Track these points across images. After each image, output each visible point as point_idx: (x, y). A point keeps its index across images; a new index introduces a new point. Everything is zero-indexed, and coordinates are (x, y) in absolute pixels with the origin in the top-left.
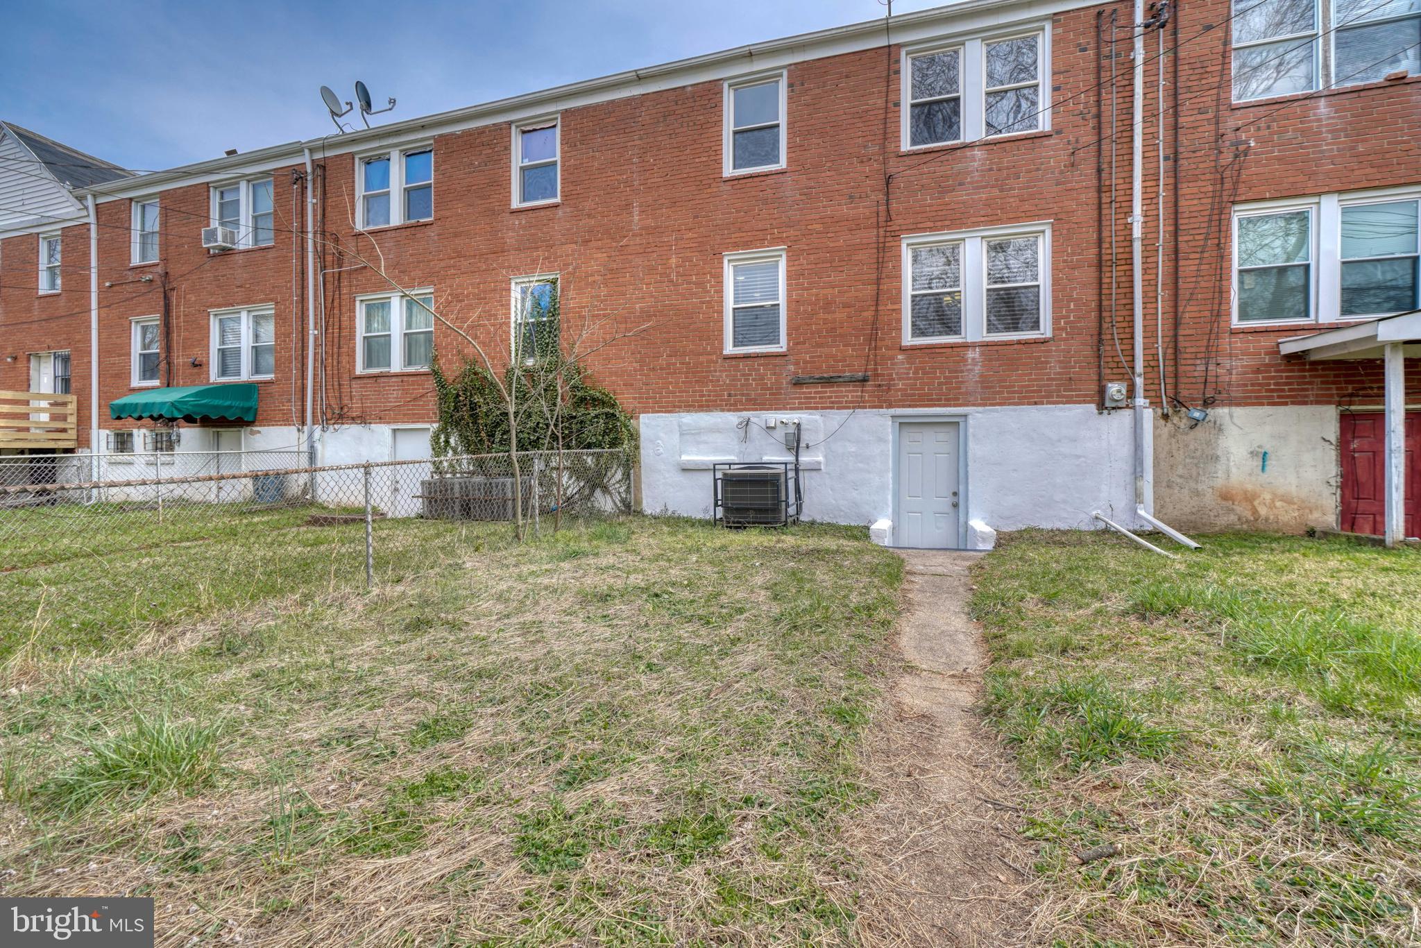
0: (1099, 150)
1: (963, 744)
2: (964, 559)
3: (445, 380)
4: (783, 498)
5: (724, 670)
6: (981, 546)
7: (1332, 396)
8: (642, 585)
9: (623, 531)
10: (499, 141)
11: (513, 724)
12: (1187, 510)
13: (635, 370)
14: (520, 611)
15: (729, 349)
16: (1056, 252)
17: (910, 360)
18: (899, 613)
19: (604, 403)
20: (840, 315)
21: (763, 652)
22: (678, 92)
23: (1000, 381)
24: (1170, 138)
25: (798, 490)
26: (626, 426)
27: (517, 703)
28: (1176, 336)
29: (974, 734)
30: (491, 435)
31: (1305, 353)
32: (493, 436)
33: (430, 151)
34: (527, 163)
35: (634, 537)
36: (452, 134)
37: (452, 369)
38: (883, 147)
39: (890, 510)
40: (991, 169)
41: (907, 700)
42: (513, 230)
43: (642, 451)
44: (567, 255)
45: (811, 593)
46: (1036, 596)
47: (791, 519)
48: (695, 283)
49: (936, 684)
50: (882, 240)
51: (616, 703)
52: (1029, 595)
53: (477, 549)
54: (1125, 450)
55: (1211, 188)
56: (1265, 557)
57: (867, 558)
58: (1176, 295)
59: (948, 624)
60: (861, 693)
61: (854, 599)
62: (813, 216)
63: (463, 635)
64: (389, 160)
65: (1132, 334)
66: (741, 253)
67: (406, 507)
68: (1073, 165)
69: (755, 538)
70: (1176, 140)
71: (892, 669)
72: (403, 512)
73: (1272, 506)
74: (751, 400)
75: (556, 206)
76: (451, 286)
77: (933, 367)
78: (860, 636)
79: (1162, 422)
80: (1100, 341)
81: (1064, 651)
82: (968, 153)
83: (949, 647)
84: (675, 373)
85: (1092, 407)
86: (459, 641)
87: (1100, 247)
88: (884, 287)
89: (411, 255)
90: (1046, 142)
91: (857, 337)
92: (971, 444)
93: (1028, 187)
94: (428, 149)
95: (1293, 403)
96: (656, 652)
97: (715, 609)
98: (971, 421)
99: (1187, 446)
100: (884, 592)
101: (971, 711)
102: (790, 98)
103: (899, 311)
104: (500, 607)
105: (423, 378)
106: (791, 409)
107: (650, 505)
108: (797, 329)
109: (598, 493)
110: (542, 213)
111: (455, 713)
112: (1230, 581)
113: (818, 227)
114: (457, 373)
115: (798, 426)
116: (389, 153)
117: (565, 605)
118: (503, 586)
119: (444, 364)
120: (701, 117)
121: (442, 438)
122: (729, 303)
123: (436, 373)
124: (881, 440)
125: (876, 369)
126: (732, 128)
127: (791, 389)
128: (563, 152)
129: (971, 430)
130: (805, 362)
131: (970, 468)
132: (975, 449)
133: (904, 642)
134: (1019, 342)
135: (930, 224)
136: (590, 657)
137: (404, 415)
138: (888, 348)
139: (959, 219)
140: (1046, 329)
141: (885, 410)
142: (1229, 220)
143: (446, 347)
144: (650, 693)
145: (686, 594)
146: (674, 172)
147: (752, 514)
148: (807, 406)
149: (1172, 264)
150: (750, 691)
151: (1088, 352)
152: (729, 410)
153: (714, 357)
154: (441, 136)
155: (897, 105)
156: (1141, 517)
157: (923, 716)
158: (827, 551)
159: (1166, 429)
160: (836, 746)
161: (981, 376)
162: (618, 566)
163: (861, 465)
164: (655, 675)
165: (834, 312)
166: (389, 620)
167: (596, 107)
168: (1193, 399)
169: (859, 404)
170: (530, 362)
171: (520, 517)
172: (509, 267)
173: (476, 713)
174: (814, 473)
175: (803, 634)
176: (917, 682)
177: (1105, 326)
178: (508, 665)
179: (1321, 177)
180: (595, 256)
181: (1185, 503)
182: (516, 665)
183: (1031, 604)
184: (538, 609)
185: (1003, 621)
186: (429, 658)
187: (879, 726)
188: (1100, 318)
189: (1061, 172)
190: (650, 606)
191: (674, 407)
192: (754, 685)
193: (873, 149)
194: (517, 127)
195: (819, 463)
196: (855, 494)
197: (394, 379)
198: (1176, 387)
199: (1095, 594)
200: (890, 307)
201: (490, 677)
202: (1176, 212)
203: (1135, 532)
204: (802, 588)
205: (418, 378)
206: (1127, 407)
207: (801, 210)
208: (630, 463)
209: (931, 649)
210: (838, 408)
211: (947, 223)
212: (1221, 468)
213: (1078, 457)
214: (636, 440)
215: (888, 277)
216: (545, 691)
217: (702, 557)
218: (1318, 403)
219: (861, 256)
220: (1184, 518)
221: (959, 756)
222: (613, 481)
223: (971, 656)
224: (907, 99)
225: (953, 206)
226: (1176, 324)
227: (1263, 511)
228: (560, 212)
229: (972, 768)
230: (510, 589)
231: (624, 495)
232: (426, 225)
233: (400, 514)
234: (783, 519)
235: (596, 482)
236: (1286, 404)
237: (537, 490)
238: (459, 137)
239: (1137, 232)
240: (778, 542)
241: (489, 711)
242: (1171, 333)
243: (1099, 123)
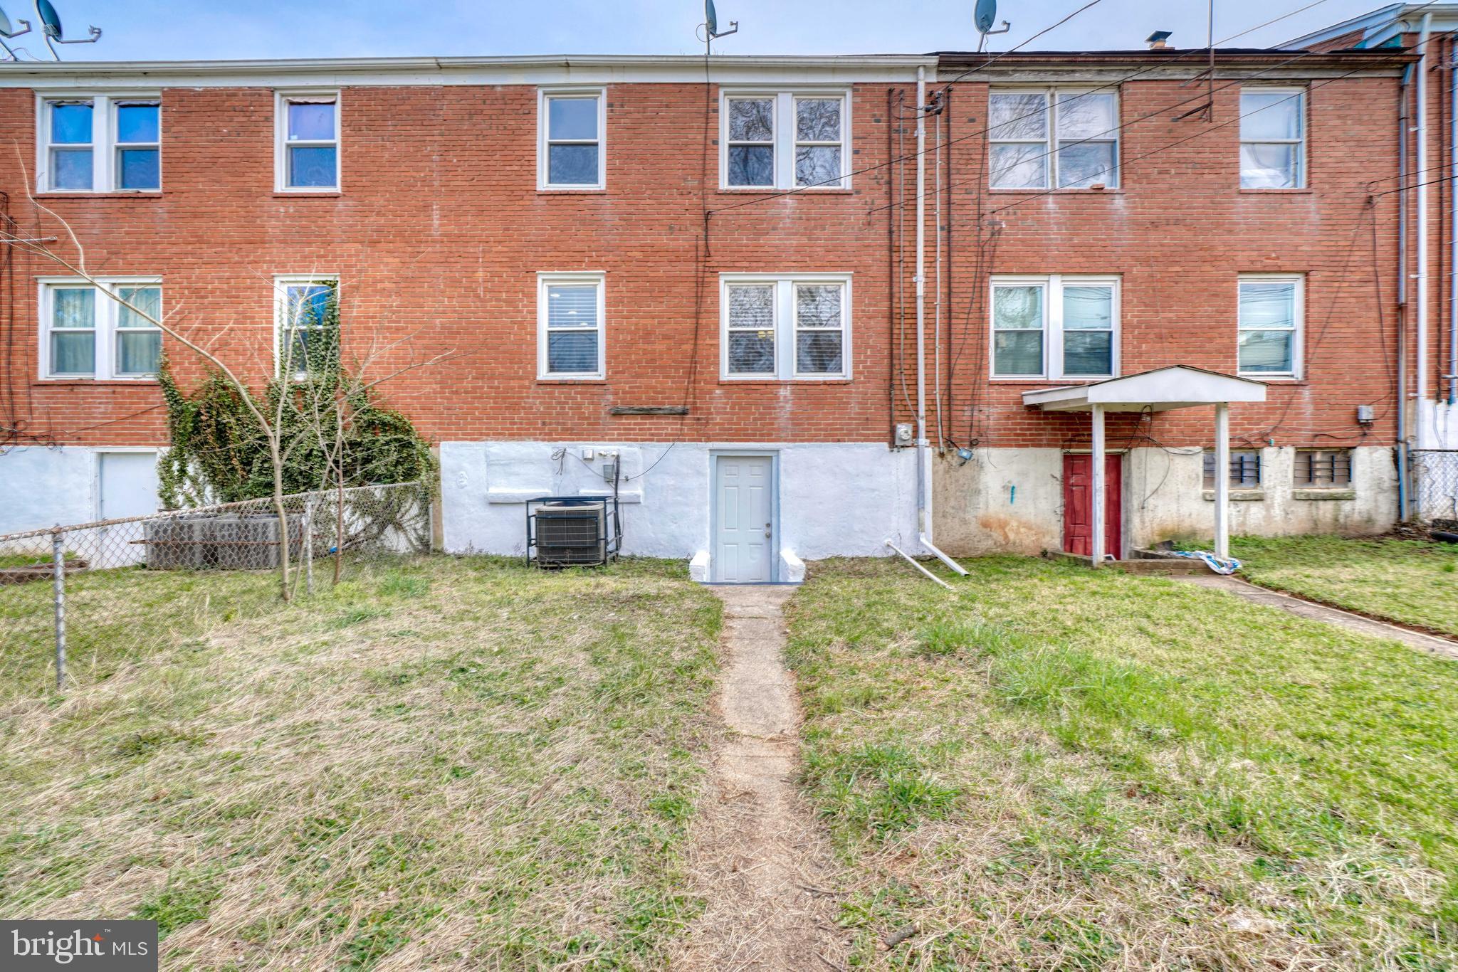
0: (890, 214)
1: (783, 822)
2: (779, 595)
3: (180, 394)
4: (602, 536)
5: (541, 767)
6: (792, 579)
7: (1057, 440)
8: (444, 657)
9: (418, 578)
10: (258, 108)
11: (277, 884)
12: (958, 537)
13: (435, 393)
14: (286, 708)
15: (543, 373)
16: (857, 302)
17: (727, 396)
18: (720, 668)
19: (396, 428)
20: (660, 347)
21: (585, 737)
22: (487, 90)
23: (808, 419)
24: (945, 211)
25: (617, 525)
26: (424, 455)
27: (285, 853)
28: (949, 385)
29: (792, 807)
30: (247, 463)
31: (1041, 405)
32: (250, 463)
33: (157, 106)
34: (295, 140)
35: (434, 585)
36: (190, 90)
37: (190, 382)
38: (702, 182)
39: (708, 542)
40: (800, 218)
41: (730, 775)
42: (277, 217)
43: (442, 483)
44: (349, 256)
45: (633, 654)
46: (841, 639)
47: (610, 556)
48: (505, 301)
49: (756, 752)
50: (700, 274)
51: (415, 833)
52: (837, 638)
53: (226, 619)
54: (911, 485)
55: (974, 259)
56: (1013, 583)
57: (687, 603)
58: (949, 348)
59: (765, 677)
60: (685, 775)
61: (677, 656)
62: (633, 243)
63: (207, 753)
64: (92, 107)
65: (917, 380)
66: (557, 274)
67: (118, 552)
68: (869, 224)
69: (573, 582)
70: (949, 213)
71: (715, 739)
72: (113, 560)
73: (1018, 533)
74: (567, 430)
75: (336, 197)
76: (188, 278)
77: (747, 403)
78: (683, 703)
79: (939, 460)
80: (891, 386)
81: (867, 703)
82: (781, 200)
83: (766, 704)
84: (481, 398)
85: (885, 445)
86: (201, 765)
87: (891, 301)
88: (703, 321)
89: (128, 233)
90: (848, 200)
91: (677, 369)
92: (782, 478)
93: (832, 239)
94: (153, 103)
95: (1034, 446)
96: (463, 751)
97: (529, 683)
98: (782, 456)
99: (957, 481)
100: (705, 644)
101: (789, 780)
102: (609, 118)
103: (717, 346)
104: (259, 705)
105: (146, 389)
106: (611, 440)
107: (452, 543)
108: (616, 358)
109: (389, 530)
110: (317, 202)
111: (194, 882)
112: (991, 613)
113: (638, 255)
114: (198, 386)
115: (618, 457)
116: (91, 98)
117: (348, 696)
118: (263, 673)
119: (178, 373)
120: (513, 122)
121: (176, 466)
122: (543, 327)
123: (166, 385)
124: (699, 473)
125: (695, 403)
126: (547, 139)
127: (609, 420)
128: (344, 135)
129: (782, 465)
130: (624, 392)
131: (781, 501)
132: (787, 484)
133: (726, 702)
134: (825, 383)
135: (746, 264)
136: (382, 769)
137: (117, 435)
138: (706, 382)
139: (771, 263)
140: (847, 373)
141: (703, 444)
142: (988, 288)
143: (180, 353)
144: (456, 810)
145: (497, 666)
146: (481, 178)
147: (568, 554)
148: (626, 437)
149: (945, 321)
150: (571, 792)
151: (881, 395)
152: (543, 440)
153: (527, 383)
154: (173, 89)
155: (716, 143)
156: (923, 545)
157: (746, 793)
158: (648, 597)
159: (943, 466)
160: (663, 850)
161: (792, 413)
162: (413, 629)
163: (679, 498)
164: (461, 783)
165: (654, 343)
166: (91, 741)
167: (387, 90)
168: (962, 440)
169: (678, 437)
170: (300, 377)
171: (287, 564)
172: (272, 262)
173: (226, 875)
174: (633, 507)
175: (625, 707)
176: (739, 751)
177: (896, 372)
178: (272, 795)
179: (1050, 260)
180: (385, 260)
181: (955, 532)
182: (283, 792)
183: (837, 649)
184: (312, 704)
185: (815, 670)
186: (156, 798)
187: (705, 813)
188: (891, 366)
189: (860, 229)
190: (454, 685)
191: (481, 434)
192: (574, 783)
193: (693, 183)
194: (283, 95)
195: (638, 496)
196: (673, 527)
197: (101, 389)
198: (950, 429)
199: (890, 634)
200: (708, 341)
201: (247, 815)
202: (950, 277)
203: (918, 559)
204: (623, 647)
205: (139, 389)
206: (913, 446)
207: (621, 235)
208: (428, 498)
209: (751, 709)
210: (658, 441)
211: (762, 264)
212: (982, 499)
213: (873, 490)
214: (435, 470)
215: (707, 312)
216: (324, 829)
217: (514, 611)
218: (1049, 446)
219: (681, 288)
220: (955, 544)
221: (780, 838)
222: (407, 517)
223: (786, 714)
224: (725, 139)
225: (766, 248)
226: (950, 375)
227: (1012, 536)
228: (340, 205)
229: (792, 850)
230: (274, 676)
231: (421, 532)
232: (150, 198)
233: (111, 562)
234: (602, 557)
235: (386, 517)
236: (1027, 446)
237: (310, 531)
238: (200, 94)
239: (920, 291)
240: (597, 586)
241: (246, 869)
242: (946, 382)
243: (890, 188)
